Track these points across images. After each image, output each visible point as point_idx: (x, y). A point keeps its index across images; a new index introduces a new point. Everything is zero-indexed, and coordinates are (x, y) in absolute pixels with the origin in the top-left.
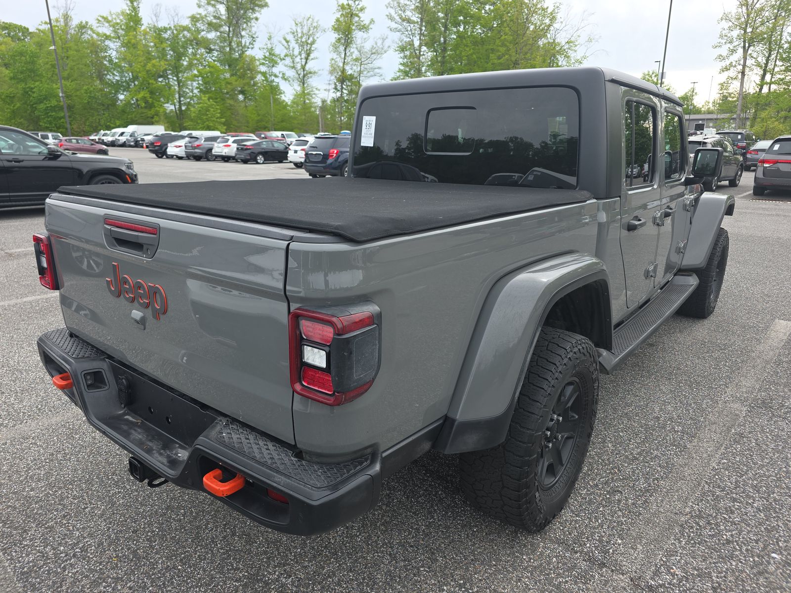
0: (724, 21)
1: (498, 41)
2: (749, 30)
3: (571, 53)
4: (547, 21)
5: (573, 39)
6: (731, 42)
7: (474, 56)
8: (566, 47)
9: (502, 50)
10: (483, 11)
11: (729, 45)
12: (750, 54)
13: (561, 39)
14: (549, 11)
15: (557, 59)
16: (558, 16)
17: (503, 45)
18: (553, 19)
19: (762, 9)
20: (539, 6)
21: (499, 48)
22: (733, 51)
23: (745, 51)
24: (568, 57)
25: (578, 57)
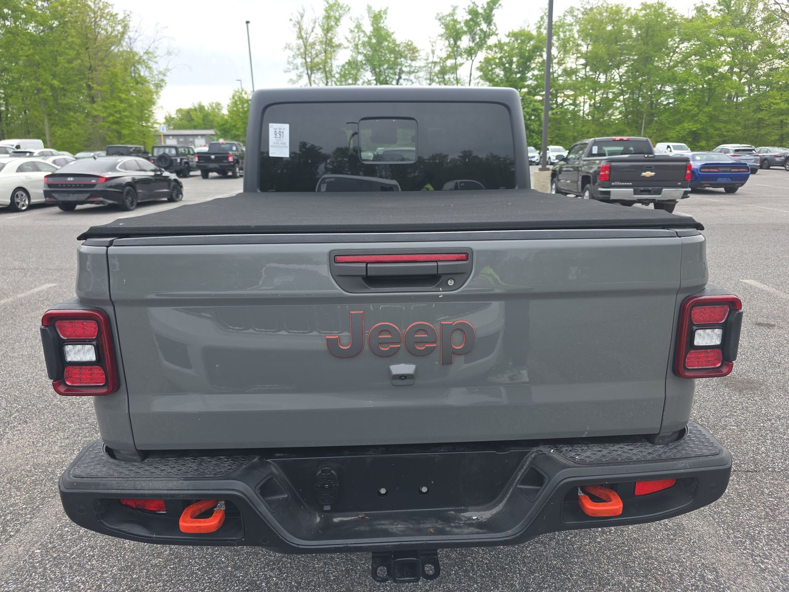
0: (288, 49)
1: (63, 43)
2: (309, 60)
3: (151, 64)
4: (119, 28)
5: (150, 50)
6: (297, 68)
7: (37, 57)
8: (145, 57)
9: (72, 53)
10: (35, 7)
11: (296, 71)
12: (314, 81)
13: (139, 48)
14: (120, 17)
15: (138, 69)
16: (131, 25)
17: (71, 47)
18: (126, 27)
19: (314, 44)
20: (106, 11)
21: (67, 51)
22: (300, 76)
23: (310, 78)
24: (150, 68)
25: (161, 69)
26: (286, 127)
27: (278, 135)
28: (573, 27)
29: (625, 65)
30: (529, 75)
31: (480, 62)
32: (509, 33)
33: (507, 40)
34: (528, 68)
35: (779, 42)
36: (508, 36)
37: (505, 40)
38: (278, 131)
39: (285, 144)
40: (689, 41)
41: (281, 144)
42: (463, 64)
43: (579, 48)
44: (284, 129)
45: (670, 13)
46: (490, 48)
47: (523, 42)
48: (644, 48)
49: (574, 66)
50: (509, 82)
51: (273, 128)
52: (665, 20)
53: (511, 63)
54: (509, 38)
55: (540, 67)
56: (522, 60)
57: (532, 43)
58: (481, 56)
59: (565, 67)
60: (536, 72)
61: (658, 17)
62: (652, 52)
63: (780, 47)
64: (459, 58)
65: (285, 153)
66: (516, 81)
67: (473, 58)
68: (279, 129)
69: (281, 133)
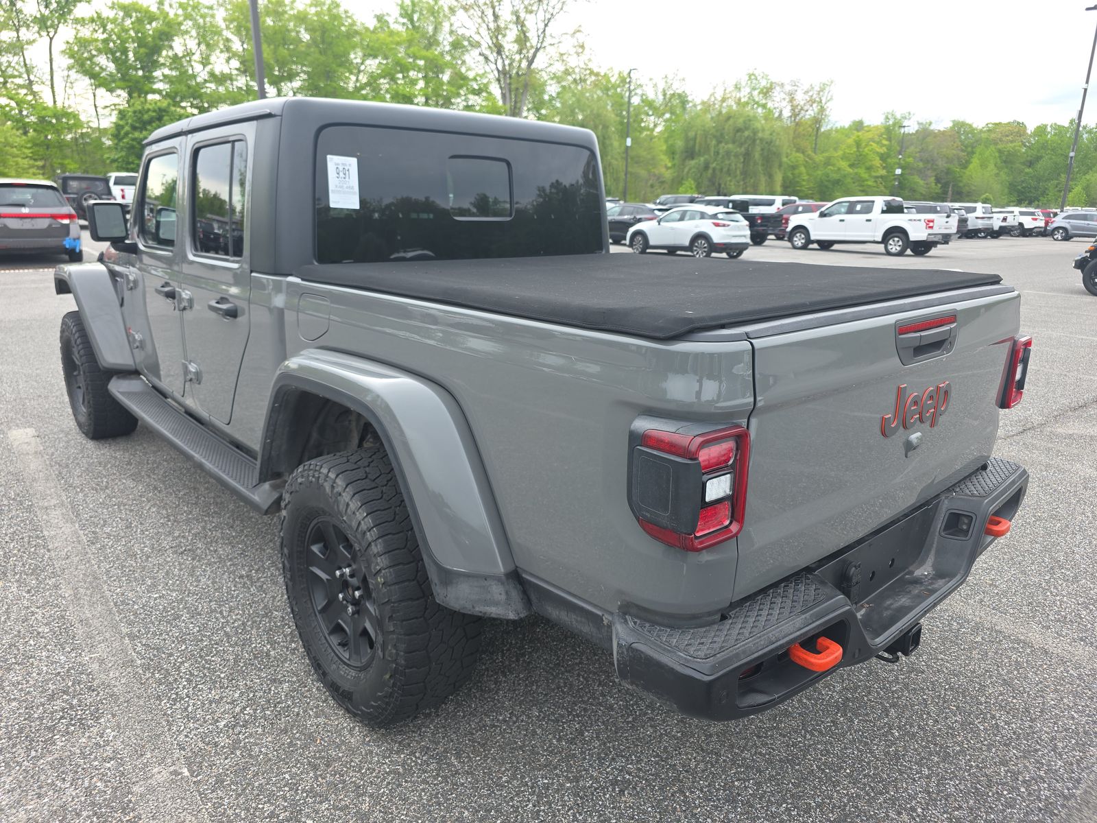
26: (352, 163)
27: (341, 175)
28: (215, 12)
29: (298, 78)
30: (157, 74)
31: (68, 43)
32: (113, 3)
33: (111, 14)
34: (156, 65)
35: (471, 75)
36: (112, 8)
37: (108, 13)
38: (341, 168)
39: (353, 188)
40: (375, 57)
41: (347, 188)
42: (34, 41)
43: (230, 44)
44: (350, 165)
45: (347, 17)
46: (80, 21)
47: (139, 21)
48: (323, 58)
49: (226, 71)
50: (128, 81)
51: (335, 163)
52: (343, 25)
53: (125, 51)
54: (115, 11)
55: (171, 64)
56: (142, 50)
57: (154, 24)
58: (66, 33)
59: (212, 70)
60: (167, 71)
61: (335, 20)
62: (334, 66)
63: (472, 80)
64: (23, 30)
65: (353, 203)
66: (137, 82)
67: (51, 35)
68: (343, 164)
69: (346, 172)
